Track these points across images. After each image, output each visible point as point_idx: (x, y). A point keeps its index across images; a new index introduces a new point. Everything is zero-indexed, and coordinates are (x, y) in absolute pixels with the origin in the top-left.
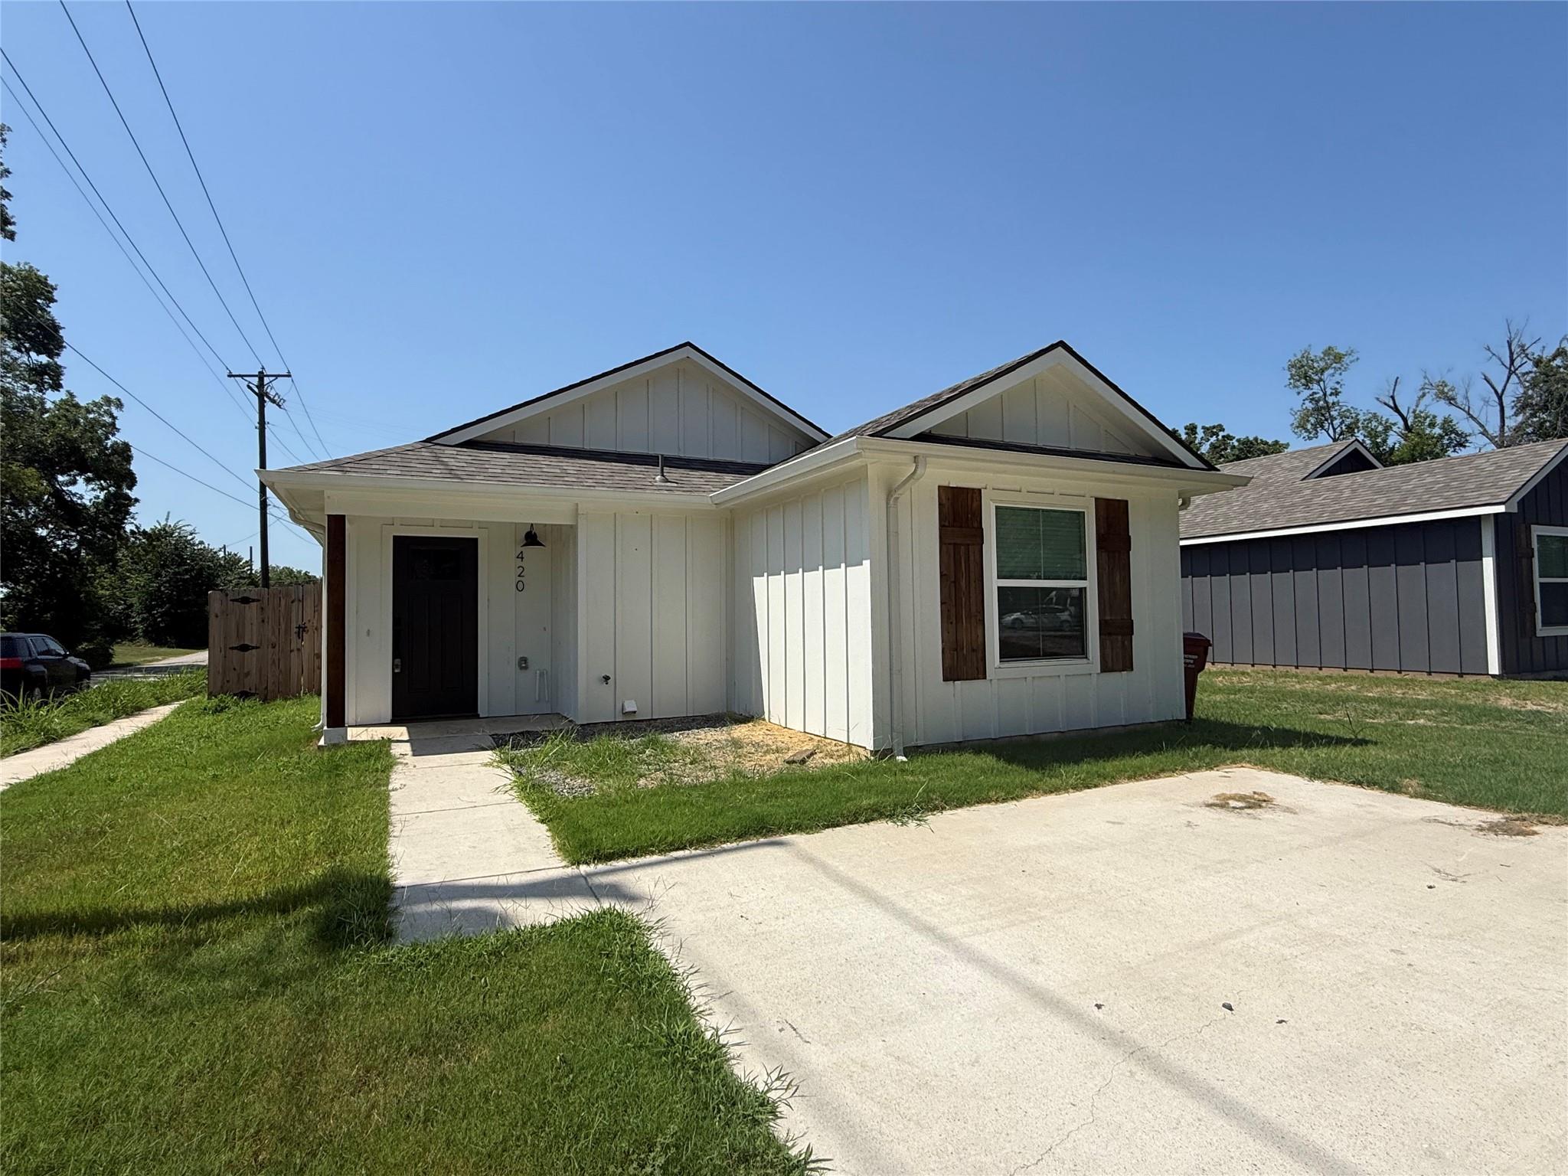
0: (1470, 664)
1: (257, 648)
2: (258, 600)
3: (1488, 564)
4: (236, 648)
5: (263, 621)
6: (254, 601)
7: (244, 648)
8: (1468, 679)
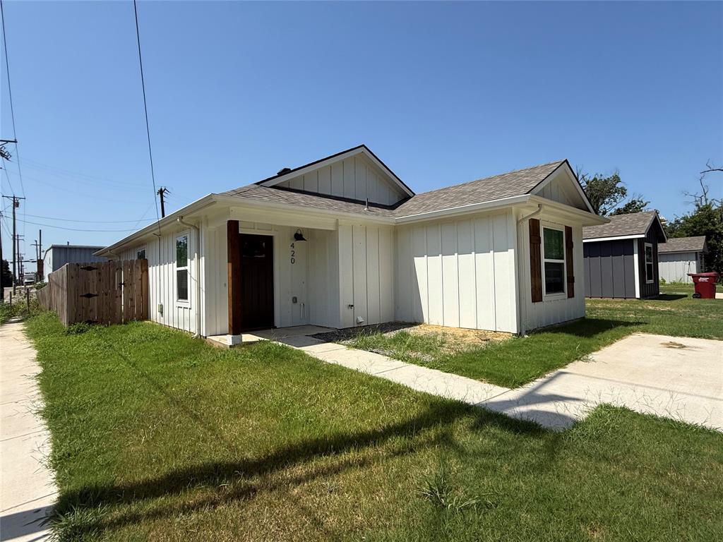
0: (629, 294)
1: (96, 295)
2: (97, 269)
3: (636, 256)
4: (84, 296)
5: (100, 280)
6: (94, 269)
7: (89, 296)
8: (628, 300)
